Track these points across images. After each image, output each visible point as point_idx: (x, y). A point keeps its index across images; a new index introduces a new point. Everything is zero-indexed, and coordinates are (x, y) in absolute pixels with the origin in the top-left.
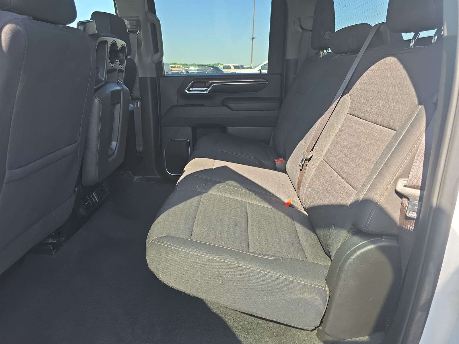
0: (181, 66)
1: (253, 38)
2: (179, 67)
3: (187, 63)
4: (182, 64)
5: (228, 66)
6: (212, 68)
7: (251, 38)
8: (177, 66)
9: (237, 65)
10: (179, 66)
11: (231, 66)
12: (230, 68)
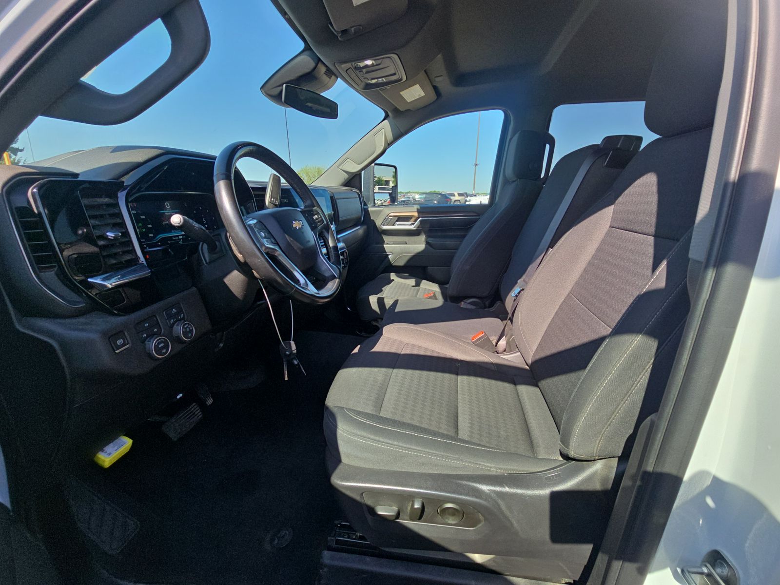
1: (476, 165)
5: (453, 194)
6: (440, 196)
9: (462, 192)
12: (454, 196)
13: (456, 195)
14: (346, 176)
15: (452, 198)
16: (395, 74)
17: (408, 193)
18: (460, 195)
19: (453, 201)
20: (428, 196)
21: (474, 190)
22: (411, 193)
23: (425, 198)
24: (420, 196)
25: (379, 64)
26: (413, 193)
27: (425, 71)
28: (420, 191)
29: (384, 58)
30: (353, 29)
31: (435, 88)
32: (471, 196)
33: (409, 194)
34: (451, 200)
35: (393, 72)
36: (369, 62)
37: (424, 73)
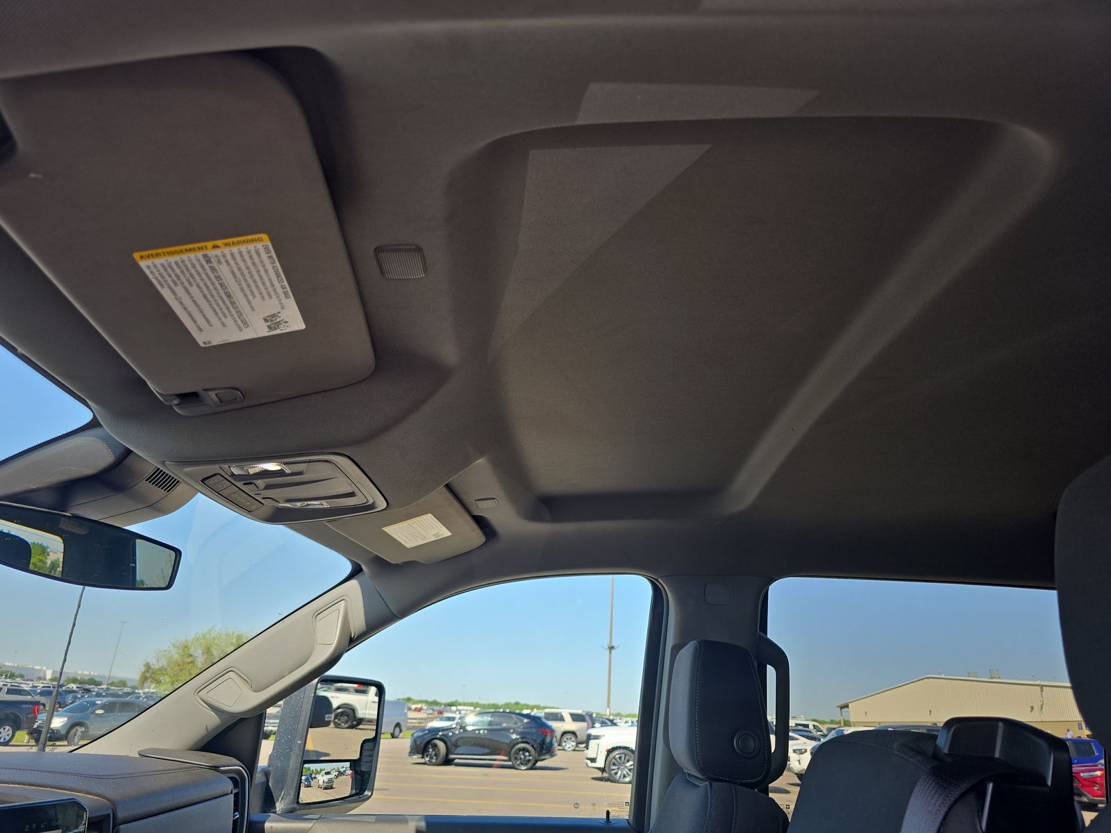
0: (425, 707)
1: (611, 648)
2: (419, 710)
3: (439, 700)
4: (426, 702)
5: (557, 714)
6: (525, 721)
7: (607, 647)
8: (413, 707)
9: (579, 712)
10: (419, 706)
11: (563, 714)
12: (561, 719)
13: (568, 718)
14: (212, 721)
15: (555, 725)
16: (352, 495)
17: (451, 705)
18: (577, 718)
19: (558, 735)
20: (497, 719)
21: (609, 706)
22: (460, 705)
23: (490, 723)
24: (477, 719)
25: (300, 473)
26: (465, 704)
27: (448, 486)
28: (482, 702)
29: (310, 461)
30: (213, 394)
31: (480, 521)
32: (603, 724)
33: (454, 708)
34: (552, 731)
35: (348, 489)
36: (272, 466)
37: (445, 491)
